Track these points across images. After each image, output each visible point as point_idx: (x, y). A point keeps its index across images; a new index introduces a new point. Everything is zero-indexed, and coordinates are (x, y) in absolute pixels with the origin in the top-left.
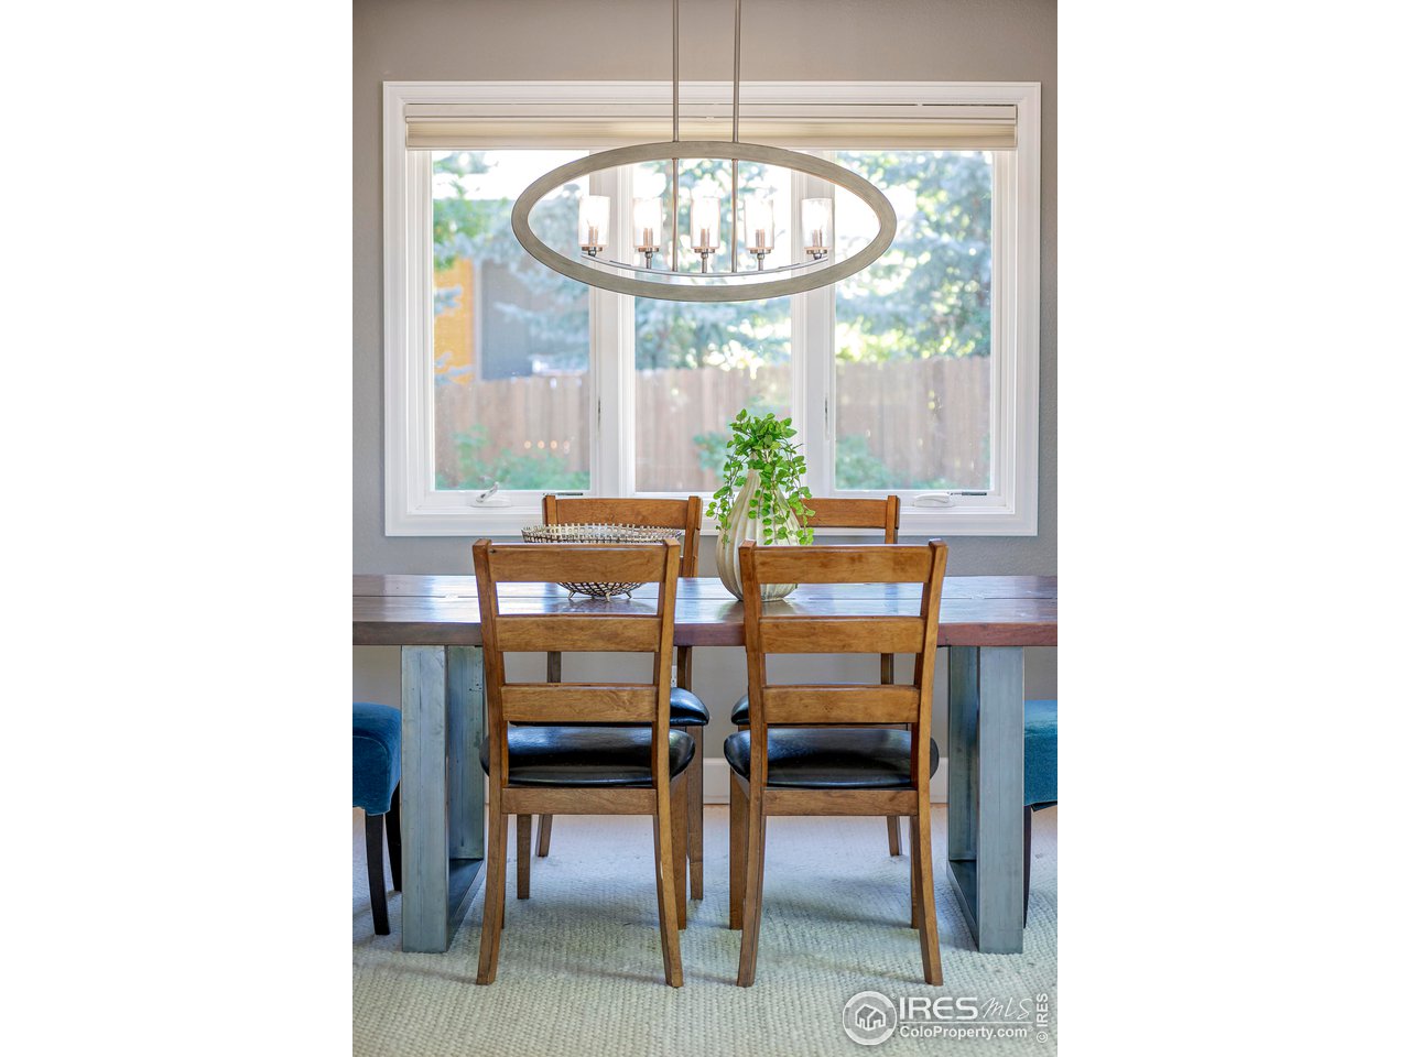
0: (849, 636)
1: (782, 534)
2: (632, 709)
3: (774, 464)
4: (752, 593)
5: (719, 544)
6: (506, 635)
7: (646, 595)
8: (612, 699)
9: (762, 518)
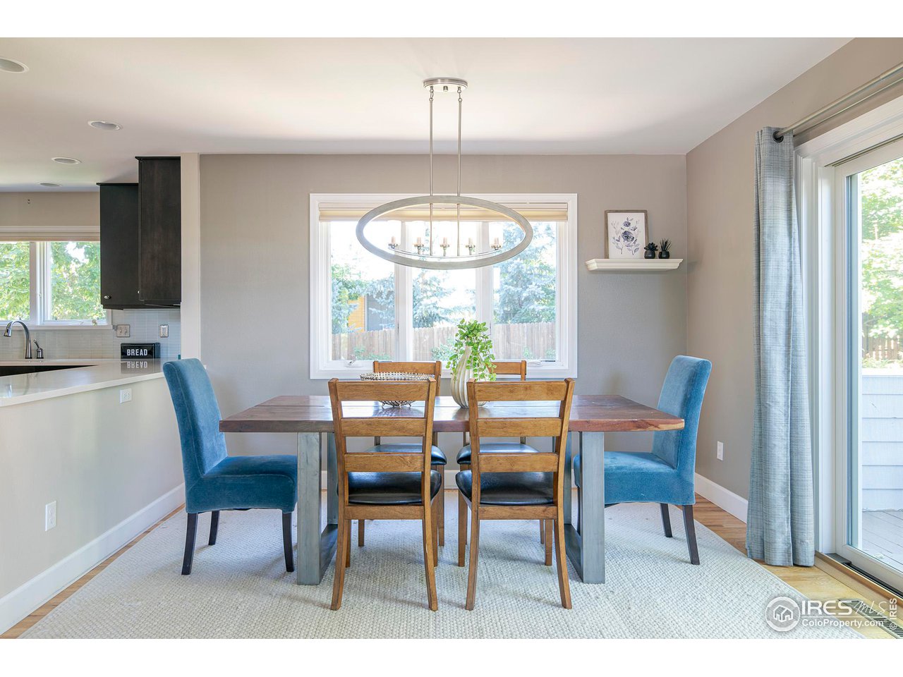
0: (523, 428)
1: (482, 376)
2: (411, 465)
3: (478, 343)
4: (473, 406)
5: (452, 381)
6: (346, 428)
7: (419, 406)
8: (401, 460)
9: (472, 369)
